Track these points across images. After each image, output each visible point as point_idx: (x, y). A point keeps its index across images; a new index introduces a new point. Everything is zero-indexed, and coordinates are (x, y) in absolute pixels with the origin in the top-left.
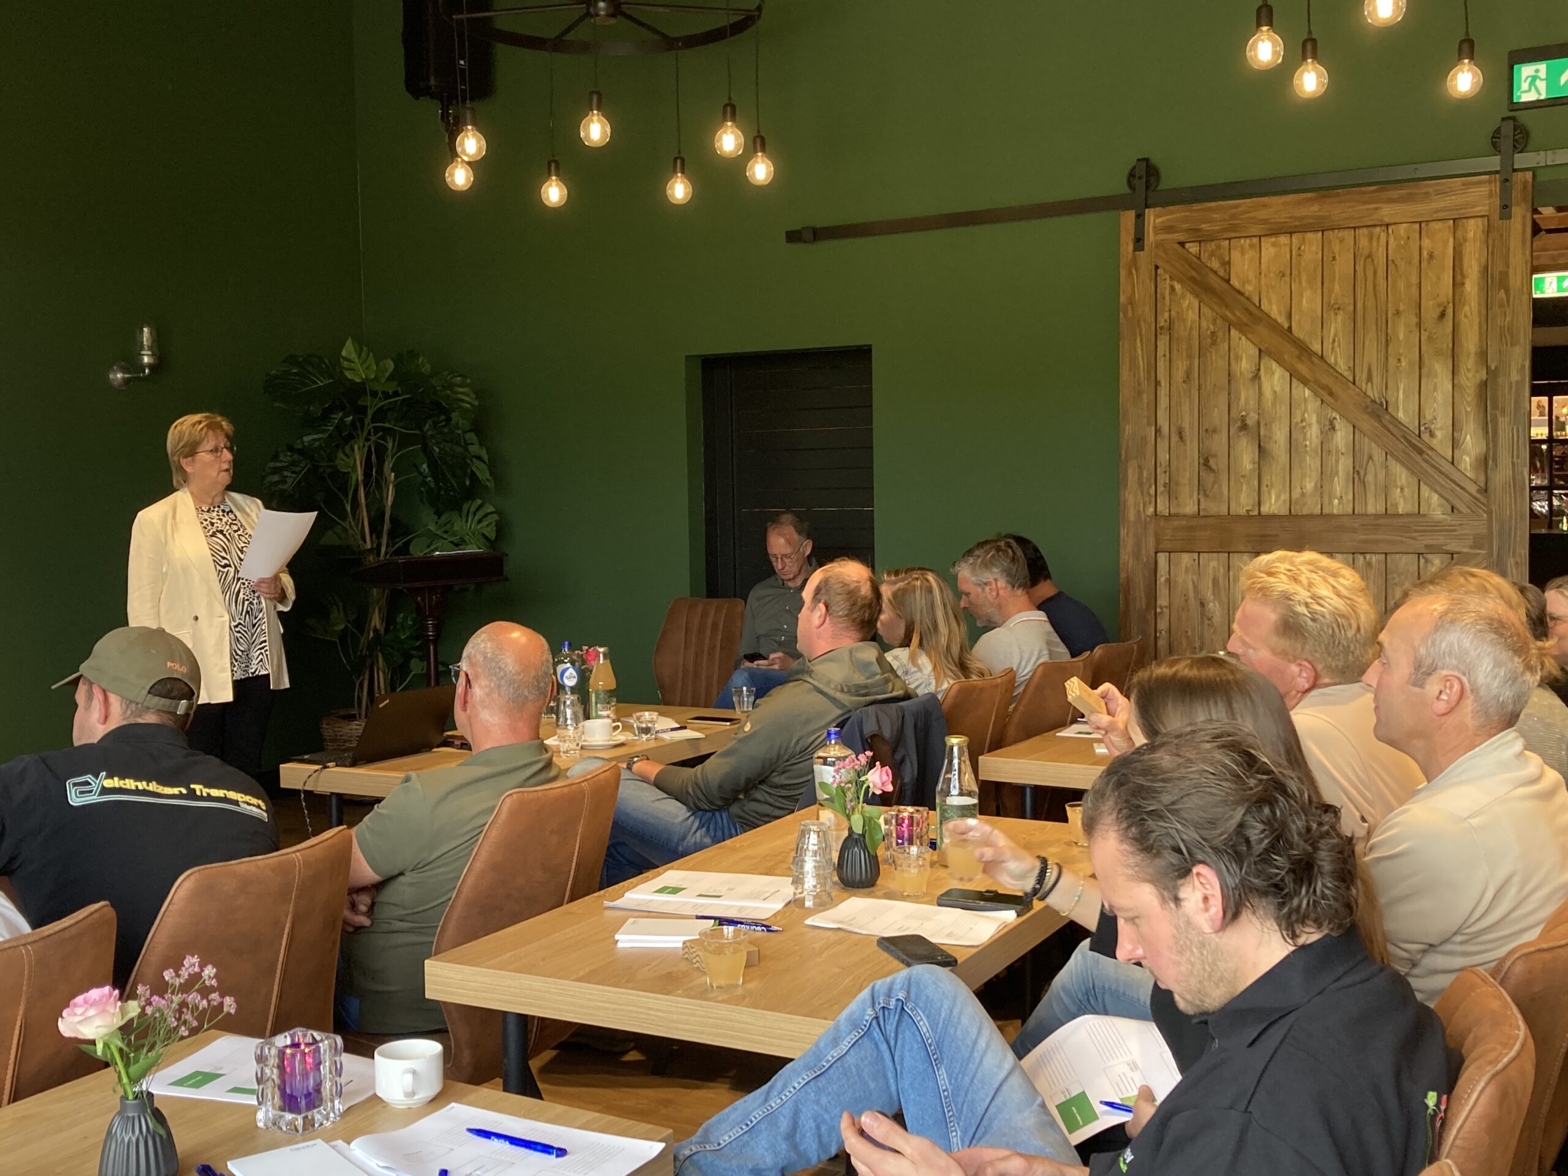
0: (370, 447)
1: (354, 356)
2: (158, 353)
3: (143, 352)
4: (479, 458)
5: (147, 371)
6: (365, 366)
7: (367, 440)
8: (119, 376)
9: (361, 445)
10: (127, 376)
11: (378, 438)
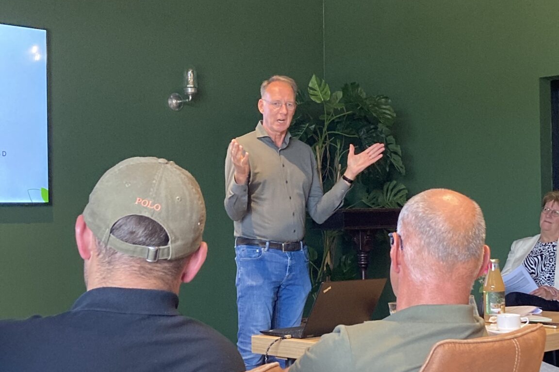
0: (326, 147)
1: (316, 86)
2: (197, 87)
3: (188, 86)
4: (396, 153)
5: (190, 98)
6: (323, 92)
7: (324, 143)
8: (174, 101)
9: (321, 146)
10: (178, 101)
11: (331, 142)
